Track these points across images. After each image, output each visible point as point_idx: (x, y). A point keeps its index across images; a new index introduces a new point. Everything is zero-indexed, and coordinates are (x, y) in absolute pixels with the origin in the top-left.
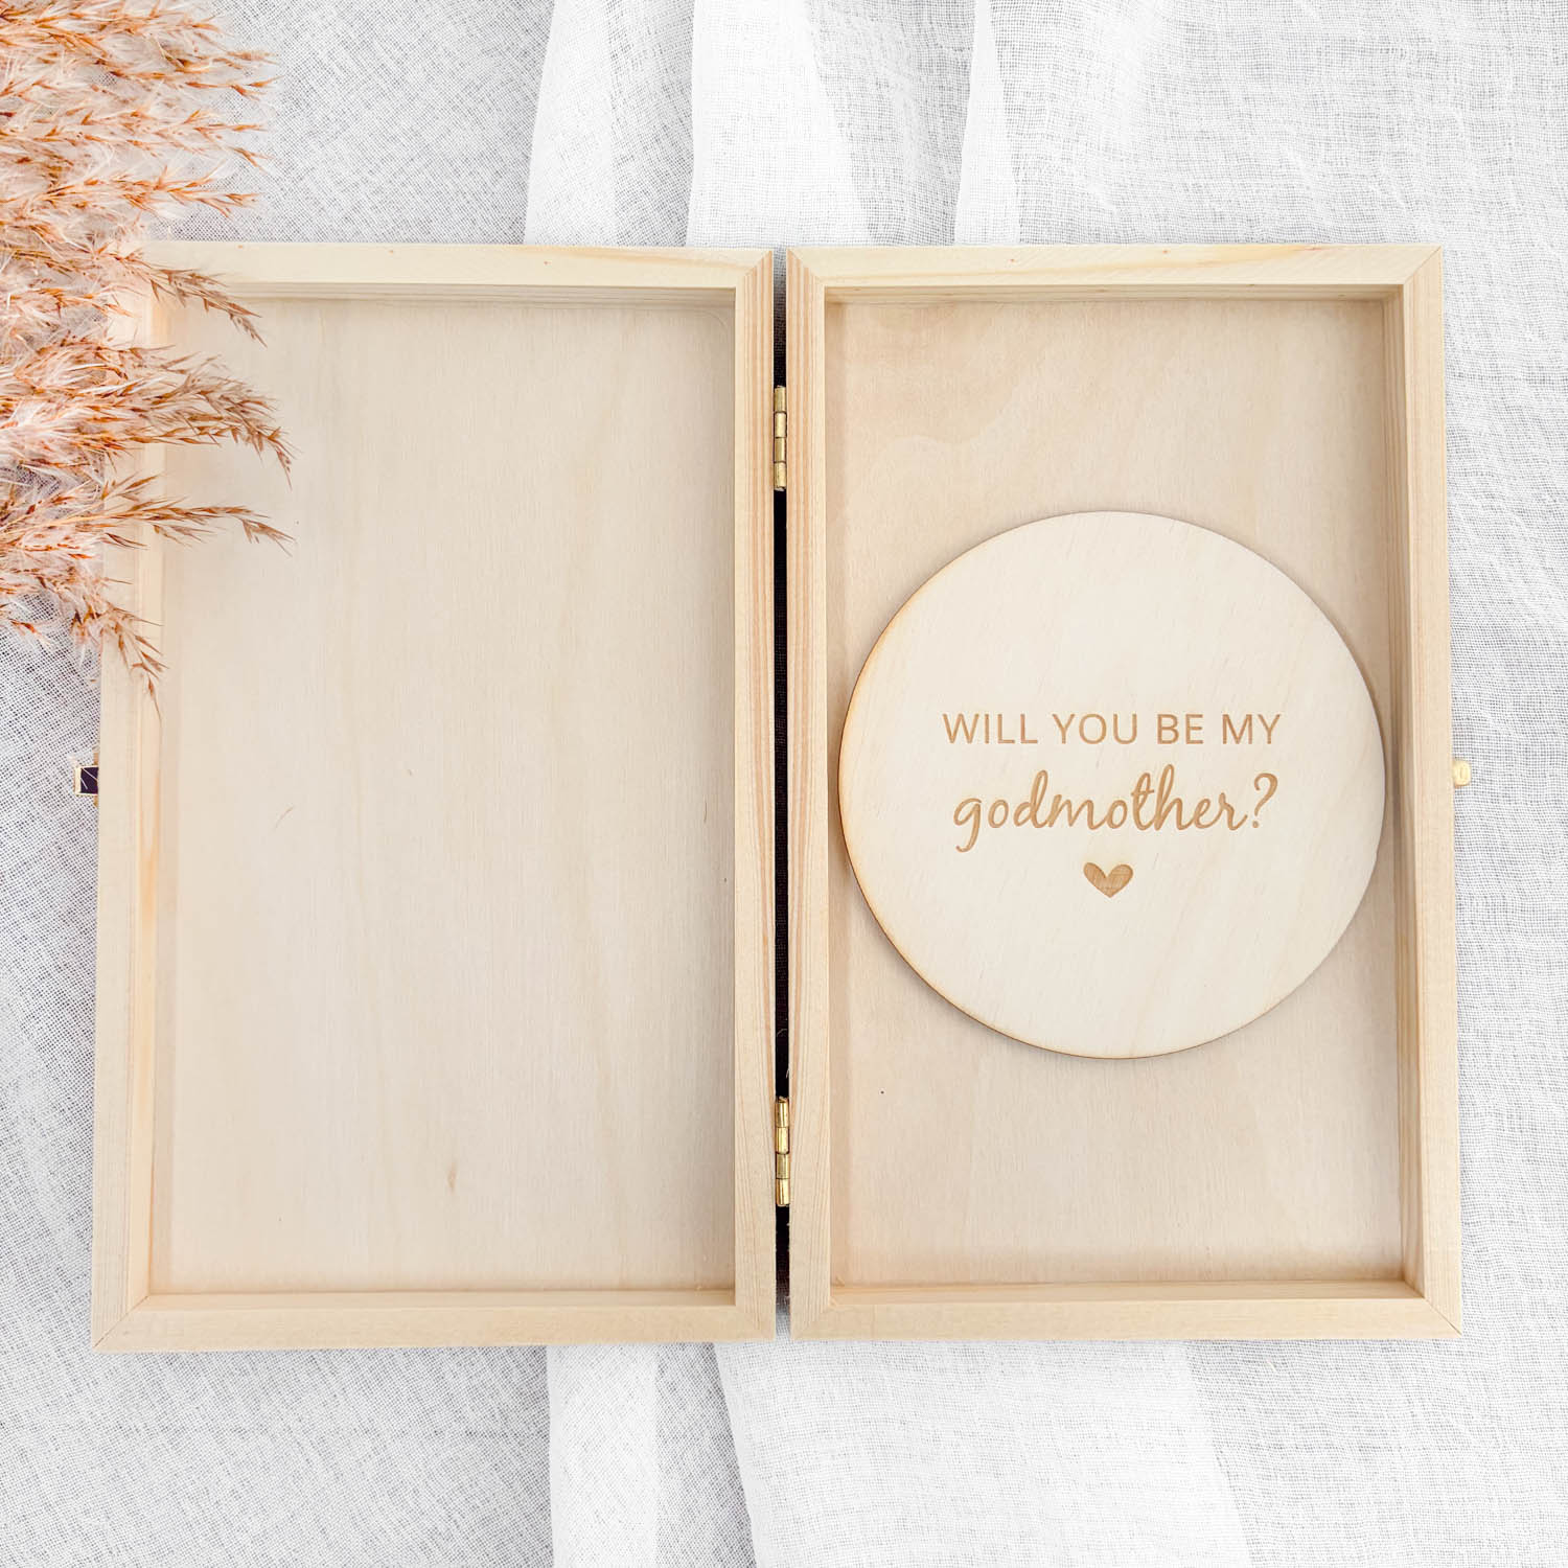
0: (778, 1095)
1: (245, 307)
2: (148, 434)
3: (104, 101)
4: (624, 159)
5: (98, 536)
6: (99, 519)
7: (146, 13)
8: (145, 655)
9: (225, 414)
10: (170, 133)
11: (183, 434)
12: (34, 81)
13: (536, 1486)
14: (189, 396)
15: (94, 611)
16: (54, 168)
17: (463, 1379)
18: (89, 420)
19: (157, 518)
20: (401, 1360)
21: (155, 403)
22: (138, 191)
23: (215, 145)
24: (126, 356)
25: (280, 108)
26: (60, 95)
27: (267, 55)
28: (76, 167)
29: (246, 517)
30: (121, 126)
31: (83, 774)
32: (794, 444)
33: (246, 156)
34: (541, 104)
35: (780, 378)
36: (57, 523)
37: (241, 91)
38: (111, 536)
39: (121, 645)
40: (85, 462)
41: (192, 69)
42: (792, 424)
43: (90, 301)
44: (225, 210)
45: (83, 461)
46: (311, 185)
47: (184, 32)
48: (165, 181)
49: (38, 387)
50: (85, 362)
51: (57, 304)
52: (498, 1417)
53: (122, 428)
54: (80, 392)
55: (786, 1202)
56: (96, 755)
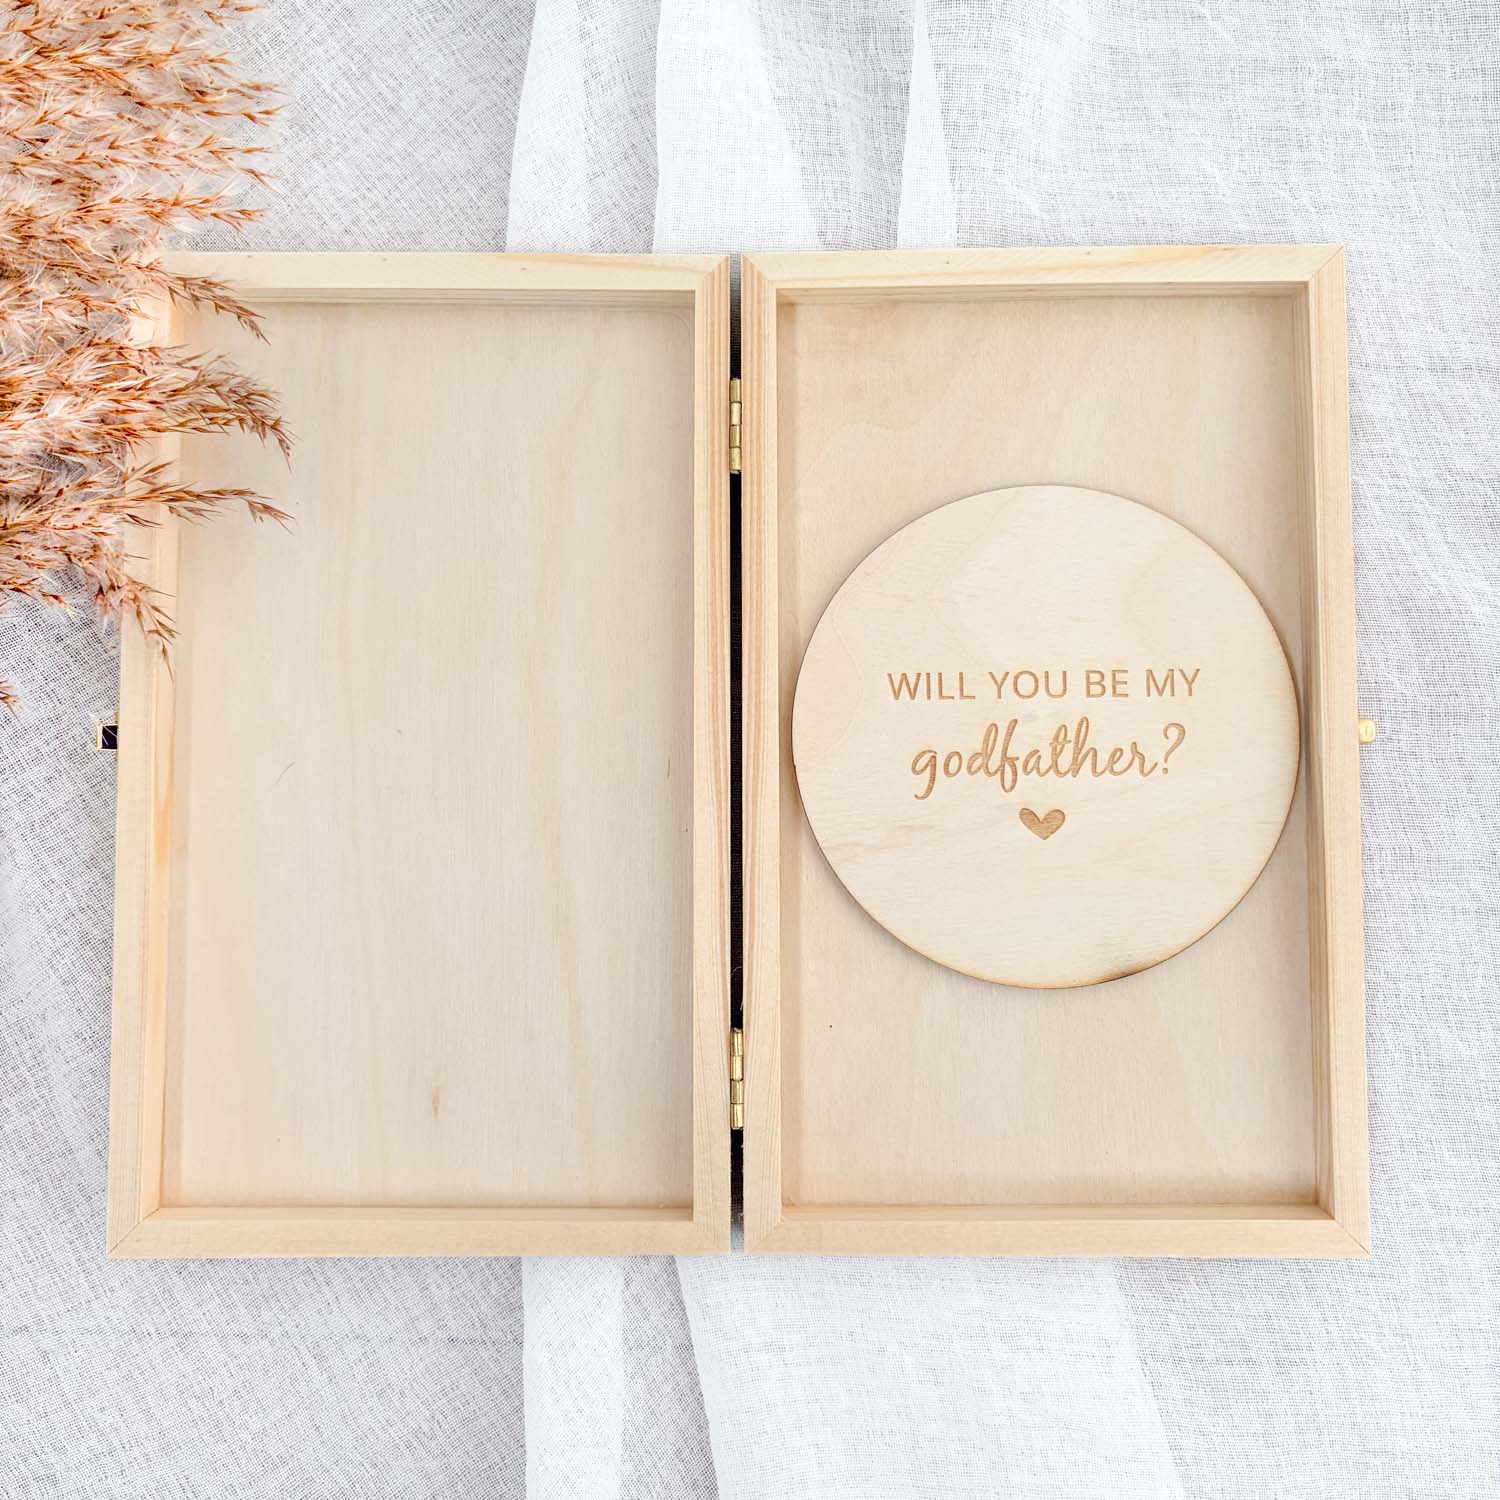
0: (732, 1026)
1: (253, 310)
2: (164, 424)
3: (130, 127)
4: (596, 175)
5: (118, 516)
6: (121, 502)
7: (167, 49)
8: (160, 624)
9: (233, 406)
10: (187, 156)
11: (193, 425)
12: (67, 109)
13: (512, 1389)
14: (200, 389)
15: (116, 584)
16: (84, 188)
17: (446, 1290)
18: (112, 412)
19: (172, 500)
20: (389, 1272)
21: (170, 396)
22: (159, 208)
23: (229, 167)
24: (145, 355)
25: (287, 133)
26: (91, 122)
27: (276, 86)
28: (103, 187)
29: (249, 498)
30: (144, 150)
31: (105, 732)
32: (748, 429)
33: (256, 176)
34: (520, 125)
35: (735, 371)
36: (83, 505)
37: (252, 118)
38: (130, 516)
39: (139, 614)
40: (108, 450)
41: (208, 99)
42: (747, 413)
43: (114, 305)
44: (236, 224)
45: (106, 449)
46: (314, 201)
47: (201, 66)
48: (182, 197)
49: (67, 383)
50: (111, 360)
51: (86, 309)
52: (477, 1325)
53: (142, 420)
54: (104, 387)
55: (740, 1125)
56: (117, 714)
